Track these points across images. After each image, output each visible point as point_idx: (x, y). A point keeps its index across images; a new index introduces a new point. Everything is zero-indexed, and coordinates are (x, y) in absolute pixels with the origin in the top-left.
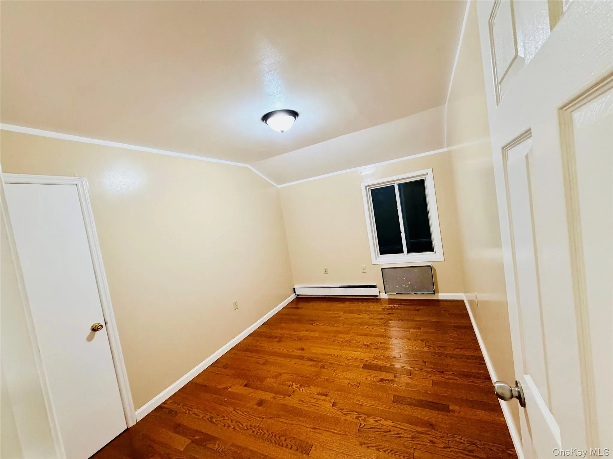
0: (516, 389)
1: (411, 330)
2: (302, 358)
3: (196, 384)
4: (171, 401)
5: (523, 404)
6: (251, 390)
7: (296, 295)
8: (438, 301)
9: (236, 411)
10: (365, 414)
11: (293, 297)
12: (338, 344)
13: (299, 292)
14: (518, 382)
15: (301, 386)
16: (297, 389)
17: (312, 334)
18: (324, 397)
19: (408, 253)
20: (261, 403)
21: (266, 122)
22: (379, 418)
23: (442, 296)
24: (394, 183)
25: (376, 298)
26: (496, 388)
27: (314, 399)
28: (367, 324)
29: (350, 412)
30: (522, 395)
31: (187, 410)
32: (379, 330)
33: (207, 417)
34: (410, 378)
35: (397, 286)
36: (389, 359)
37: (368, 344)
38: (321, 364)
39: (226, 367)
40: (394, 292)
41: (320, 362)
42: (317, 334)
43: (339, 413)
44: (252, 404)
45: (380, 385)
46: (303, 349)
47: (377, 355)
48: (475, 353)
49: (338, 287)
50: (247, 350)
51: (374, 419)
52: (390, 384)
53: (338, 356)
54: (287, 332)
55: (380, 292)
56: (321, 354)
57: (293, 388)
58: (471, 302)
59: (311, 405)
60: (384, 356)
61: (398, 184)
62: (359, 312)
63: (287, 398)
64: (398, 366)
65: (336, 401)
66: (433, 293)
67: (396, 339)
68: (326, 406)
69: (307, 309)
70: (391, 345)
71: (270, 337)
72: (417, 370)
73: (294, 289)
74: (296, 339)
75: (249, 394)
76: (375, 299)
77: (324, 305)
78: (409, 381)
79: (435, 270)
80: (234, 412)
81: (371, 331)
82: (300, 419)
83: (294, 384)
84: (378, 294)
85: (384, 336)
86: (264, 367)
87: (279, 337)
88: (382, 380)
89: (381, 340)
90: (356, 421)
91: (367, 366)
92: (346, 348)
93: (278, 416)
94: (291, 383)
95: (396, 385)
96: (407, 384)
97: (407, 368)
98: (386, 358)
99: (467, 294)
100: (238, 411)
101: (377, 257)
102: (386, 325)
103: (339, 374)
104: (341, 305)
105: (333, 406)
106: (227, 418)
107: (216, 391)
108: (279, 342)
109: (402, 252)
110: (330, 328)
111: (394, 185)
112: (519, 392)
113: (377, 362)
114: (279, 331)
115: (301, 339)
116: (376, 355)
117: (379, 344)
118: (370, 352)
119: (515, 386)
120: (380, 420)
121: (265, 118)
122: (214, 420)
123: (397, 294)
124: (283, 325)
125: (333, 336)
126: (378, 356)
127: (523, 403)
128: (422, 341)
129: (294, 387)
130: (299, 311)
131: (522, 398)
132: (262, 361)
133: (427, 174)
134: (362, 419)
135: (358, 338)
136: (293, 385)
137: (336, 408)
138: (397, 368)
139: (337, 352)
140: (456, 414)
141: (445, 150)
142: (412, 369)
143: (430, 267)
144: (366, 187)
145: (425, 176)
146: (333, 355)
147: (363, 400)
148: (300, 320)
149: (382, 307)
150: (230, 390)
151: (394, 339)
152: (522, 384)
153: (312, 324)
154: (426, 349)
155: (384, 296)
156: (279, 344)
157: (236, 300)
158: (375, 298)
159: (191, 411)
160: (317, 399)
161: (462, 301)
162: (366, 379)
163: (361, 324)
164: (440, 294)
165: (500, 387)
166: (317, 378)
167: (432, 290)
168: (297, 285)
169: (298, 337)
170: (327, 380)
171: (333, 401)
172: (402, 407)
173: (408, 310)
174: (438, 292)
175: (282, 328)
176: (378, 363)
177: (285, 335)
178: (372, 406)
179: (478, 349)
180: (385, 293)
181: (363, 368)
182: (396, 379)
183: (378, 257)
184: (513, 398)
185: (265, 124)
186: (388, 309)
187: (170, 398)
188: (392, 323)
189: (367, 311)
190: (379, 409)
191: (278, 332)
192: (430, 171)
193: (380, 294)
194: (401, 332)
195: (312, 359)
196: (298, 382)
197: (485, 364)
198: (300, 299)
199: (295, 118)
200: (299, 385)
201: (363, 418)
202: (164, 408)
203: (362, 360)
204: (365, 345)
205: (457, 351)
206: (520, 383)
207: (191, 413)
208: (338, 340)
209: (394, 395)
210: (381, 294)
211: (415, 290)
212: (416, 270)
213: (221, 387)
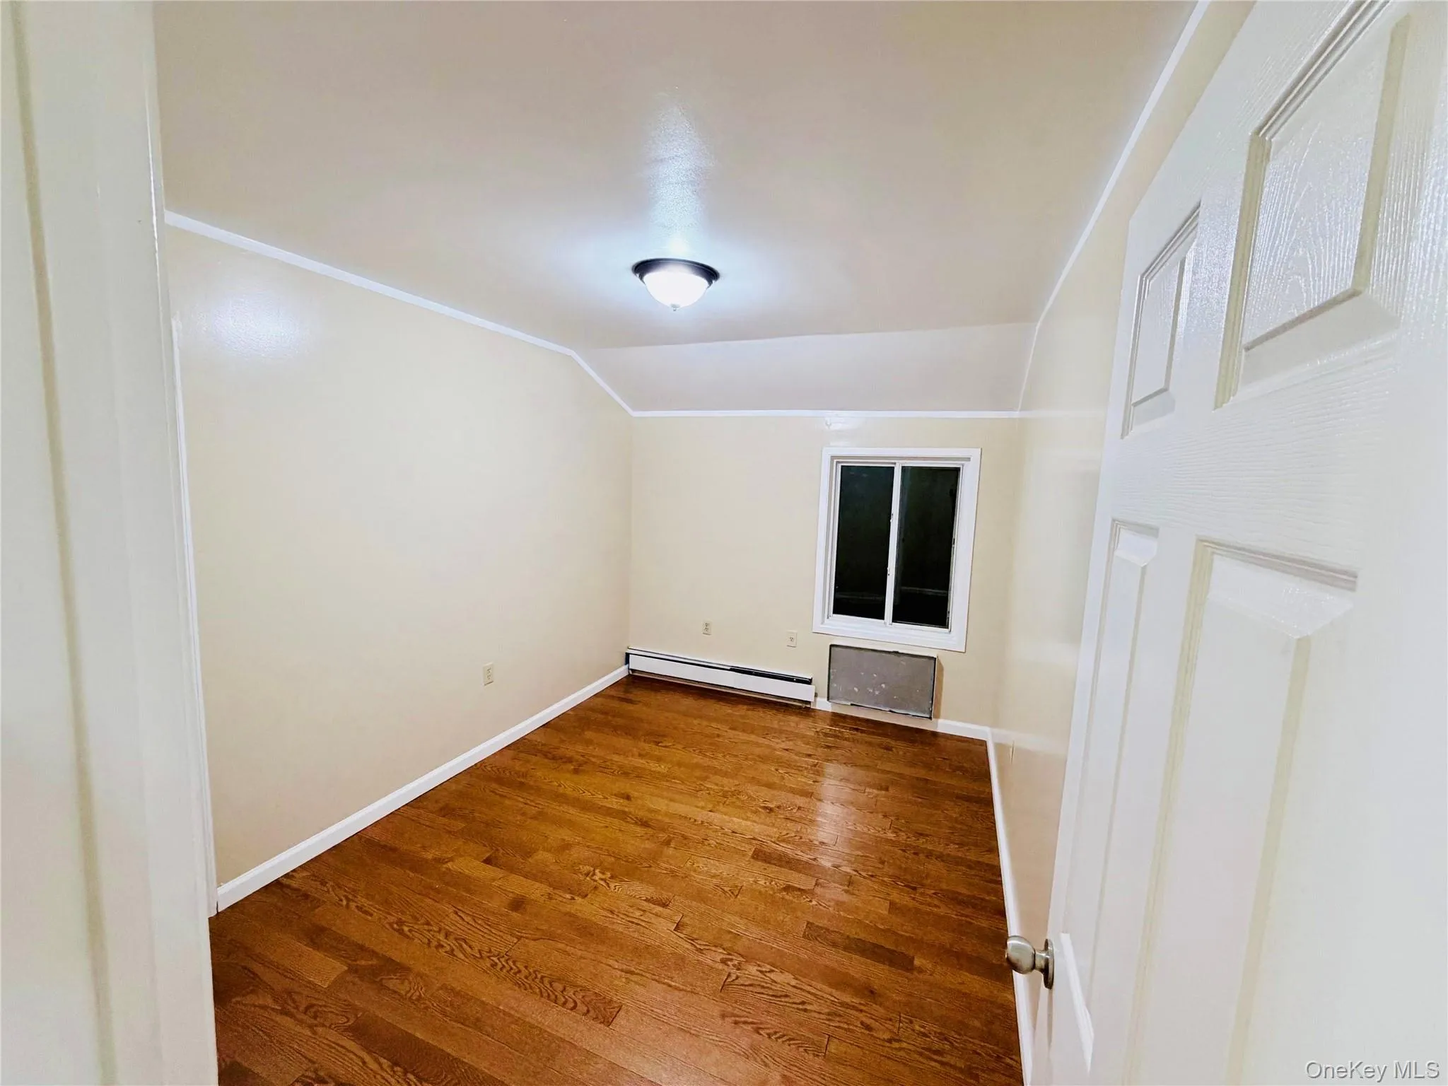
0: (1044, 955)
1: (868, 790)
2: (623, 815)
3: (370, 842)
4: (305, 874)
5: (1049, 983)
6: (497, 873)
7: (629, 669)
8: (935, 734)
9: (460, 913)
10: (742, 956)
11: (621, 672)
12: (708, 796)
13: (637, 664)
14: (1049, 943)
15: (612, 877)
16: (602, 883)
17: (653, 766)
18: (659, 909)
19: (893, 621)
20: (518, 904)
21: (641, 277)
22: (769, 967)
23: (945, 725)
24: (895, 464)
25: (806, 707)
26: (1009, 947)
27: (639, 909)
28: (780, 763)
29: (710, 948)
30: (1050, 967)
31: (343, 898)
32: (803, 780)
33: (391, 919)
34: (846, 891)
35: (856, 689)
36: (810, 845)
37: (772, 806)
38: (663, 836)
39: (446, 811)
40: (847, 700)
41: (663, 830)
42: (663, 768)
43: (688, 946)
44: (497, 904)
45: (783, 898)
46: (628, 798)
47: (787, 834)
48: (986, 858)
49: (729, 668)
50: (500, 781)
51: (759, 968)
52: (804, 899)
53: (702, 822)
54: (597, 752)
55: (816, 695)
56: (666, 814)
57: (595, 881)
58: (1000, 747)
59: (629, 921)
60: (801, 838)
61: (903, 467)
62: (766, 732)
63: (579, 900)
64: (826, 862)
65: (685, 920)
66: (928, 716)
67: (833, 803)
68: (662, 928)
69: (648, 707)
70: (819, 815)
71: (555, 758)
72: (864, 877)
73: (628, 655)
74: (615, 773)
75: (494, 880)
76: (803, 709)
77: (688, 702)
78: (845, 898)
79: (942, 669)
80: (453, 916)
81: (784, 779)
82: (601, 948)
83: (597, 871)
84: (811, 699)
85: (809, 795)
86: (535, 823)
87: (577, 761)
88: (788, 889)
89: (800, 801)
90: (721, 966)
91: (762, 856)
92: (721, 808)
93: (552, 937)
94: (592, 869)
95: (816, 903)
96: (839, 904)
97: (844, 869)
98: (804, 842)
99: (996, 731)
100: (462, 915)
101: (826, 617)
102: (817, 771)
103: (701, 864)
104: (725, 709)
105: (677, 929)
106: (436, 929)
107: (417, 865)
108: (576, 771)
109: (882, 617)
110: (698, 759)
111: (893, 468)
112: (1047, 961)
113: (783, 849)
114: (580, 748)
115: (626, 774)
116: (785, 832)
117: (794, 811)
118: (773, 825)
119: (1043, 948)
120: (771, 971)
121: (642, 268)
122: (406, 929)
123: (852, 705)
124: (589, 734)
125: (698, 778)
126: (788, 836)
127: (1050, 981)
128: (885, 816)
129: (596, 878)
130: (631, 707)
131: (1050, 972)
132: (534, 811)
133: (969, 459)
134: (734, 965)
135: (751, 789)
136: (594, 874)
137: (682, 936)
138: (824, 867)
139: (701, 815)
140: (926, 977)
141: (1016, 414)
142: (855, 873)
143: (933, 661)
144: (833, 458)
145: (963, 462)
146: (692, 820)
147: (740, 926)
148: (630, 730)
149: (816, 729)
150: (449, 865)
151: (829, 802)
152: (1054, 948)
153: (657, 743)
154: (891, 835)
155: (823, 705)
156: (576, 778)
157: (491, 663)
158: (804, 706)
159: (353, 901)
160: (644, 911)
161: (983, 743)
162: (756, 882)
163: (763, 759)
164: (940, 721)
165: (1016, 947)
166: (650, 867)
167: (927, 709)
168: (635, 646)
169: (621, 767)
170: (672, 871)
171: (677, 919)
172: (820, 948)
173: (870, 744)
174: (937, 717)
175: (589, 742)
176: (789, 852)
177: (593, 760)
178: (758, 941)
179: (994, 850)
180: (828, 700)
181: (753, 857)
182: (819, 890)
183: (828, 618)
184: (1034, 971)
185: (639, 280)
186: (826, 735)
187: (303, 867)
188: (831, 768)
189: (781, 732)
190: (772, 948)
191: (574, 750)
192: (975, 454)
193: (815, 701)
194: (846, 791)
195: (646, 822)
196: (608, 869)
197: (1000, 883)
198: (637, 681)
199: (710, 282)
200: (608, 875)
201: (736, 962)
202: (288, 887)
203: (754, 839)
204: (765, 808)
205: (952, 849)
206: (1052, 944)
207: (353, 905)
208: (708, 789)
209: (808, 923)
210: (818, 699)
211: (893, 704)
212: (903, 661)
213: (429, 856)
